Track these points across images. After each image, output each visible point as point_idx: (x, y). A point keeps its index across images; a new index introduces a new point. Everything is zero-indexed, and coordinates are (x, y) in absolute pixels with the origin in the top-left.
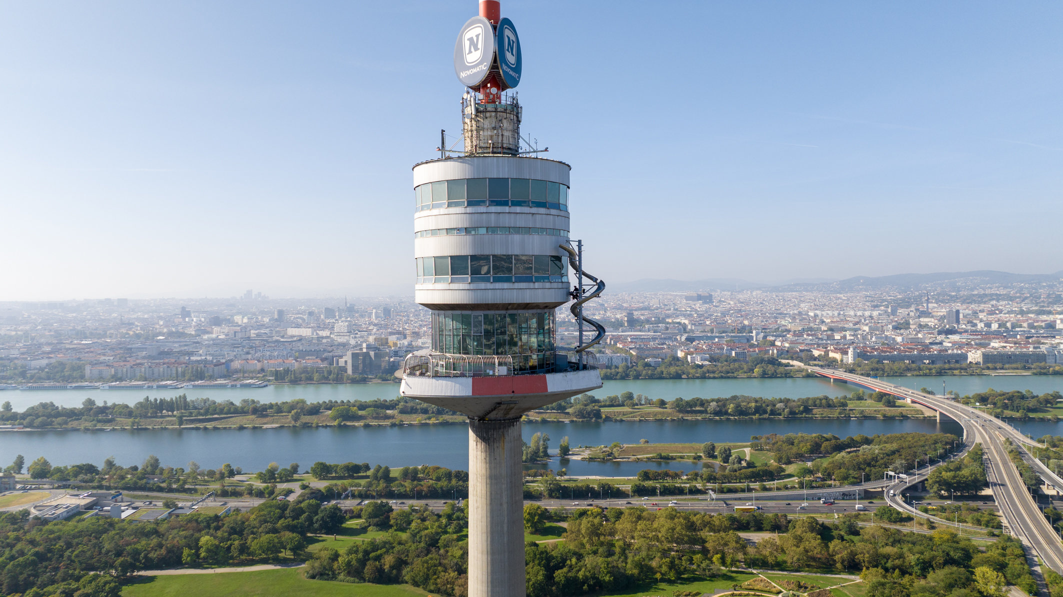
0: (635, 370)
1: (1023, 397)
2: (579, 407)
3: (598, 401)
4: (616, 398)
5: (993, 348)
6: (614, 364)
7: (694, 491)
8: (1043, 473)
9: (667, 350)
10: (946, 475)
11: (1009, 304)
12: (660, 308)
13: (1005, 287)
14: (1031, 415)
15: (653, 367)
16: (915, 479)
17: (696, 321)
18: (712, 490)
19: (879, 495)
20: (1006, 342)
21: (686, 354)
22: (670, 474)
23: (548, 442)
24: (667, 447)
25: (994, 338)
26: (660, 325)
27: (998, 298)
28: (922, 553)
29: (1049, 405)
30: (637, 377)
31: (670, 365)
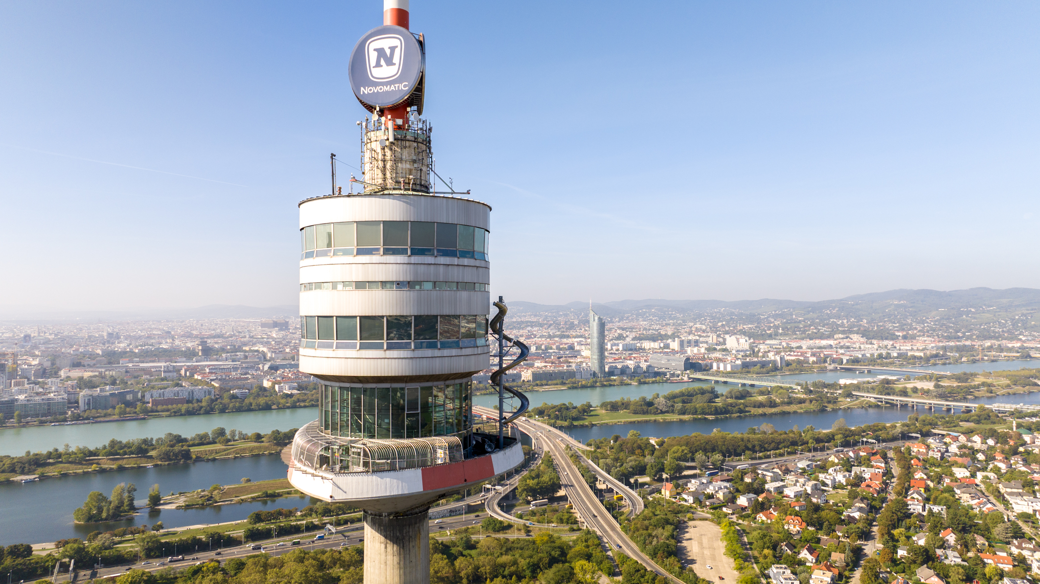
0: (221, 403)
1: (567, 409)
2: (164, 448)
3: (185, 440)
4: (206, 436)
5: (538, 367)
6: (195, 398)
7: (311, 528)
8: (595, 471)
9: (252, 380)
10: (531, 483)
11: (540, 330)
12: (234, 335)
13: (535, 316)
14: (575, 423)
15: (241, 399)
16: (507, 489)
17: (275, 349)
18: (331, 524)
19: (480, 508)
20: (546, 362)
21: (274, 384)
22: (284, 512)
23: (135, 493)
24: (273, 484)
25: (536, 359)
26: (238, 353)
27: (532, 324)
28: (531, 557)
29: (585, 414)
30: (223, 411)
31: (258, 395)
